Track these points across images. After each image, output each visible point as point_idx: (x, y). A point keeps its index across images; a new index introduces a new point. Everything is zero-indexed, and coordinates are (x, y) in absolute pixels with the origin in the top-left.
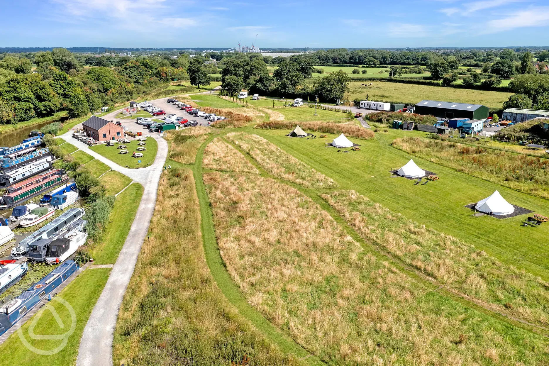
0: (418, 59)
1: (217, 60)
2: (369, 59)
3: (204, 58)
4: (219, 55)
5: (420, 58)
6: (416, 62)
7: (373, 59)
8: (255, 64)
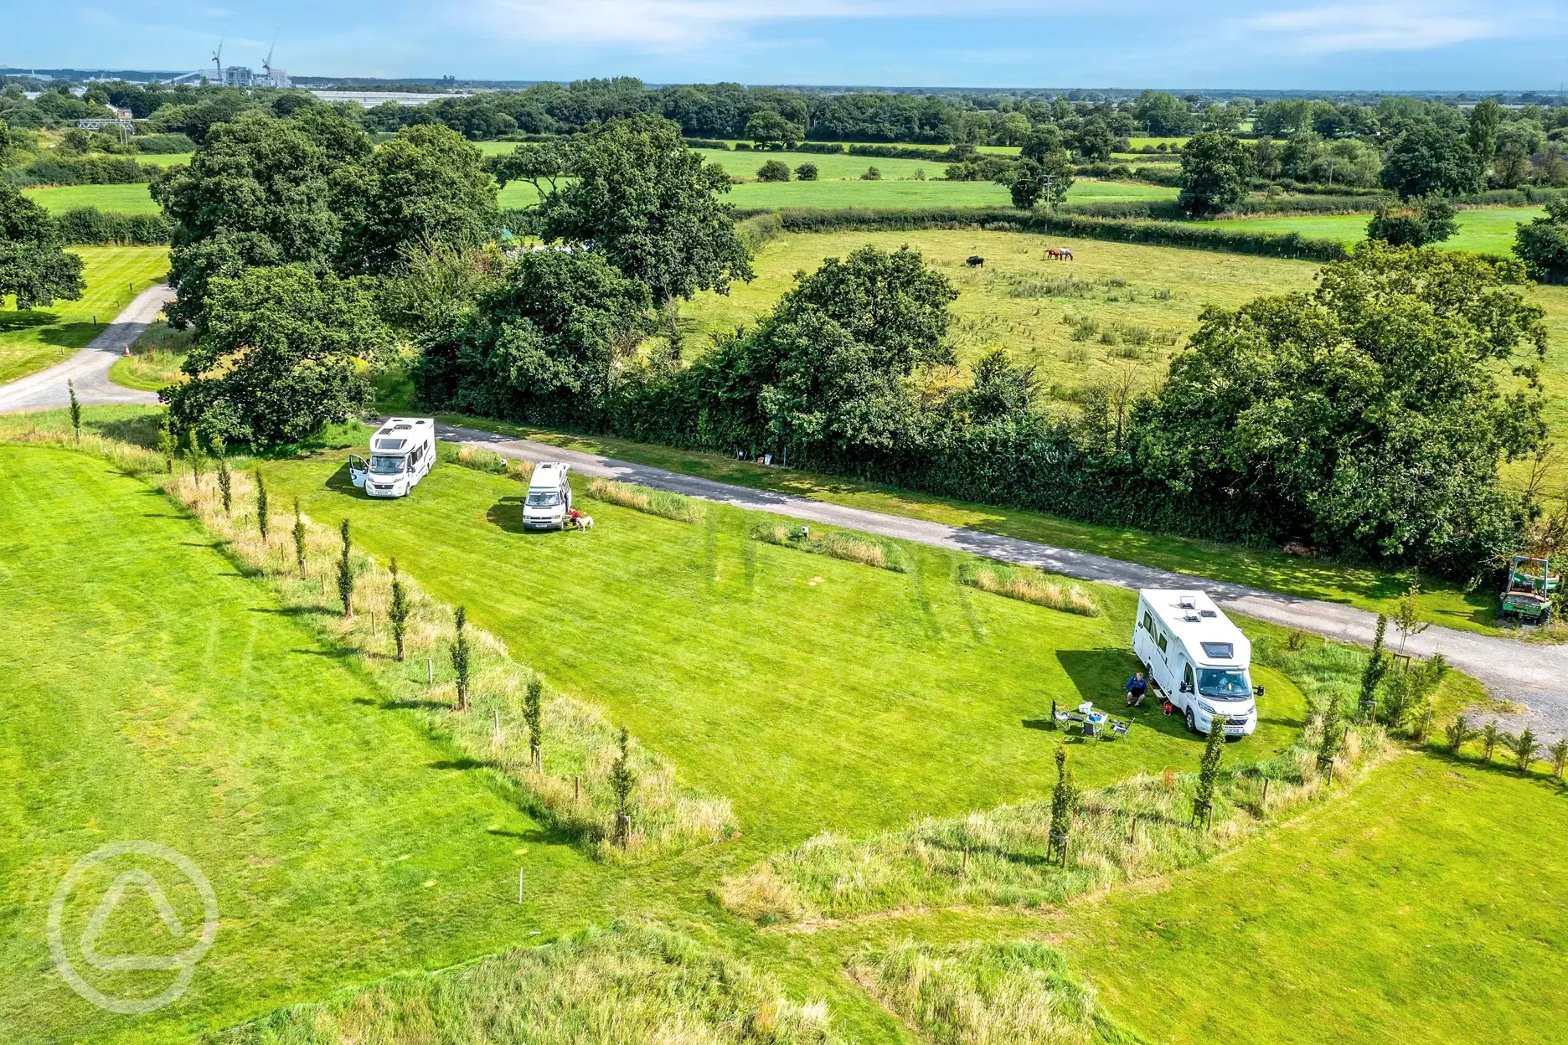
1: (138, 114)
2: (764, 118)
3: (82, 106)
4: (141, 94)
8: (412, 150)
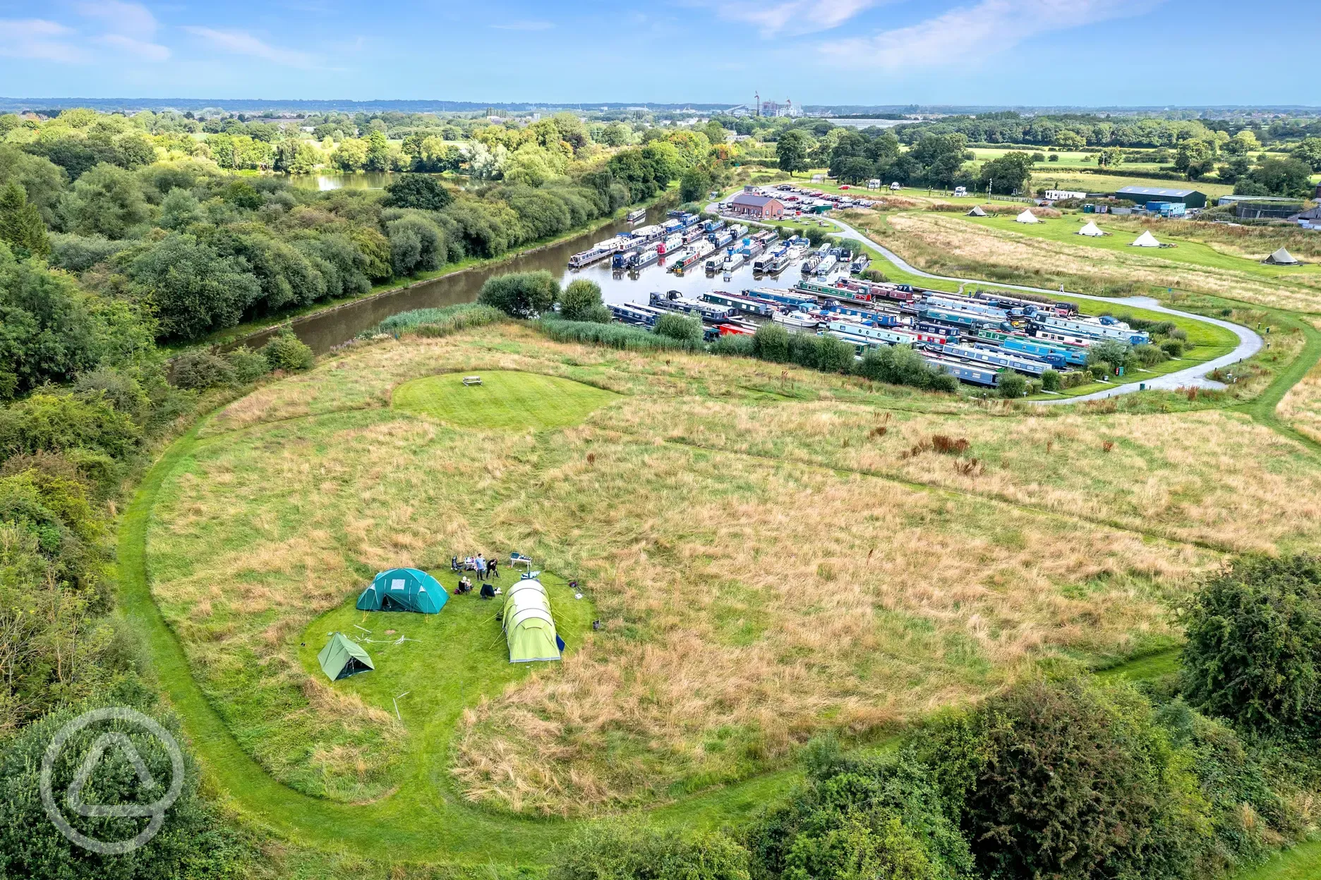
0: (1170, 136)
2: (1064, 135)
5: (1175, 133)
6: (1166, 141)
7: (1072, 134)
